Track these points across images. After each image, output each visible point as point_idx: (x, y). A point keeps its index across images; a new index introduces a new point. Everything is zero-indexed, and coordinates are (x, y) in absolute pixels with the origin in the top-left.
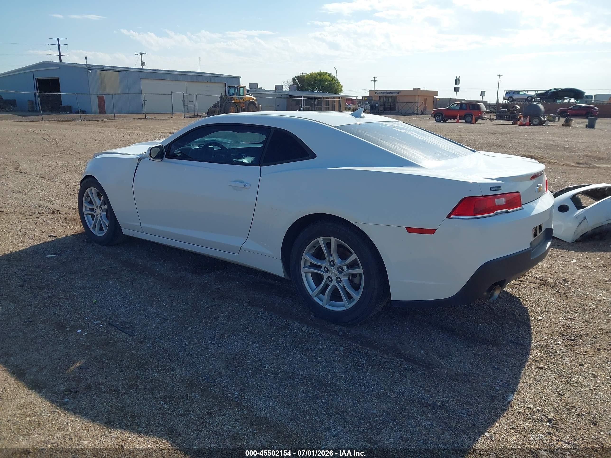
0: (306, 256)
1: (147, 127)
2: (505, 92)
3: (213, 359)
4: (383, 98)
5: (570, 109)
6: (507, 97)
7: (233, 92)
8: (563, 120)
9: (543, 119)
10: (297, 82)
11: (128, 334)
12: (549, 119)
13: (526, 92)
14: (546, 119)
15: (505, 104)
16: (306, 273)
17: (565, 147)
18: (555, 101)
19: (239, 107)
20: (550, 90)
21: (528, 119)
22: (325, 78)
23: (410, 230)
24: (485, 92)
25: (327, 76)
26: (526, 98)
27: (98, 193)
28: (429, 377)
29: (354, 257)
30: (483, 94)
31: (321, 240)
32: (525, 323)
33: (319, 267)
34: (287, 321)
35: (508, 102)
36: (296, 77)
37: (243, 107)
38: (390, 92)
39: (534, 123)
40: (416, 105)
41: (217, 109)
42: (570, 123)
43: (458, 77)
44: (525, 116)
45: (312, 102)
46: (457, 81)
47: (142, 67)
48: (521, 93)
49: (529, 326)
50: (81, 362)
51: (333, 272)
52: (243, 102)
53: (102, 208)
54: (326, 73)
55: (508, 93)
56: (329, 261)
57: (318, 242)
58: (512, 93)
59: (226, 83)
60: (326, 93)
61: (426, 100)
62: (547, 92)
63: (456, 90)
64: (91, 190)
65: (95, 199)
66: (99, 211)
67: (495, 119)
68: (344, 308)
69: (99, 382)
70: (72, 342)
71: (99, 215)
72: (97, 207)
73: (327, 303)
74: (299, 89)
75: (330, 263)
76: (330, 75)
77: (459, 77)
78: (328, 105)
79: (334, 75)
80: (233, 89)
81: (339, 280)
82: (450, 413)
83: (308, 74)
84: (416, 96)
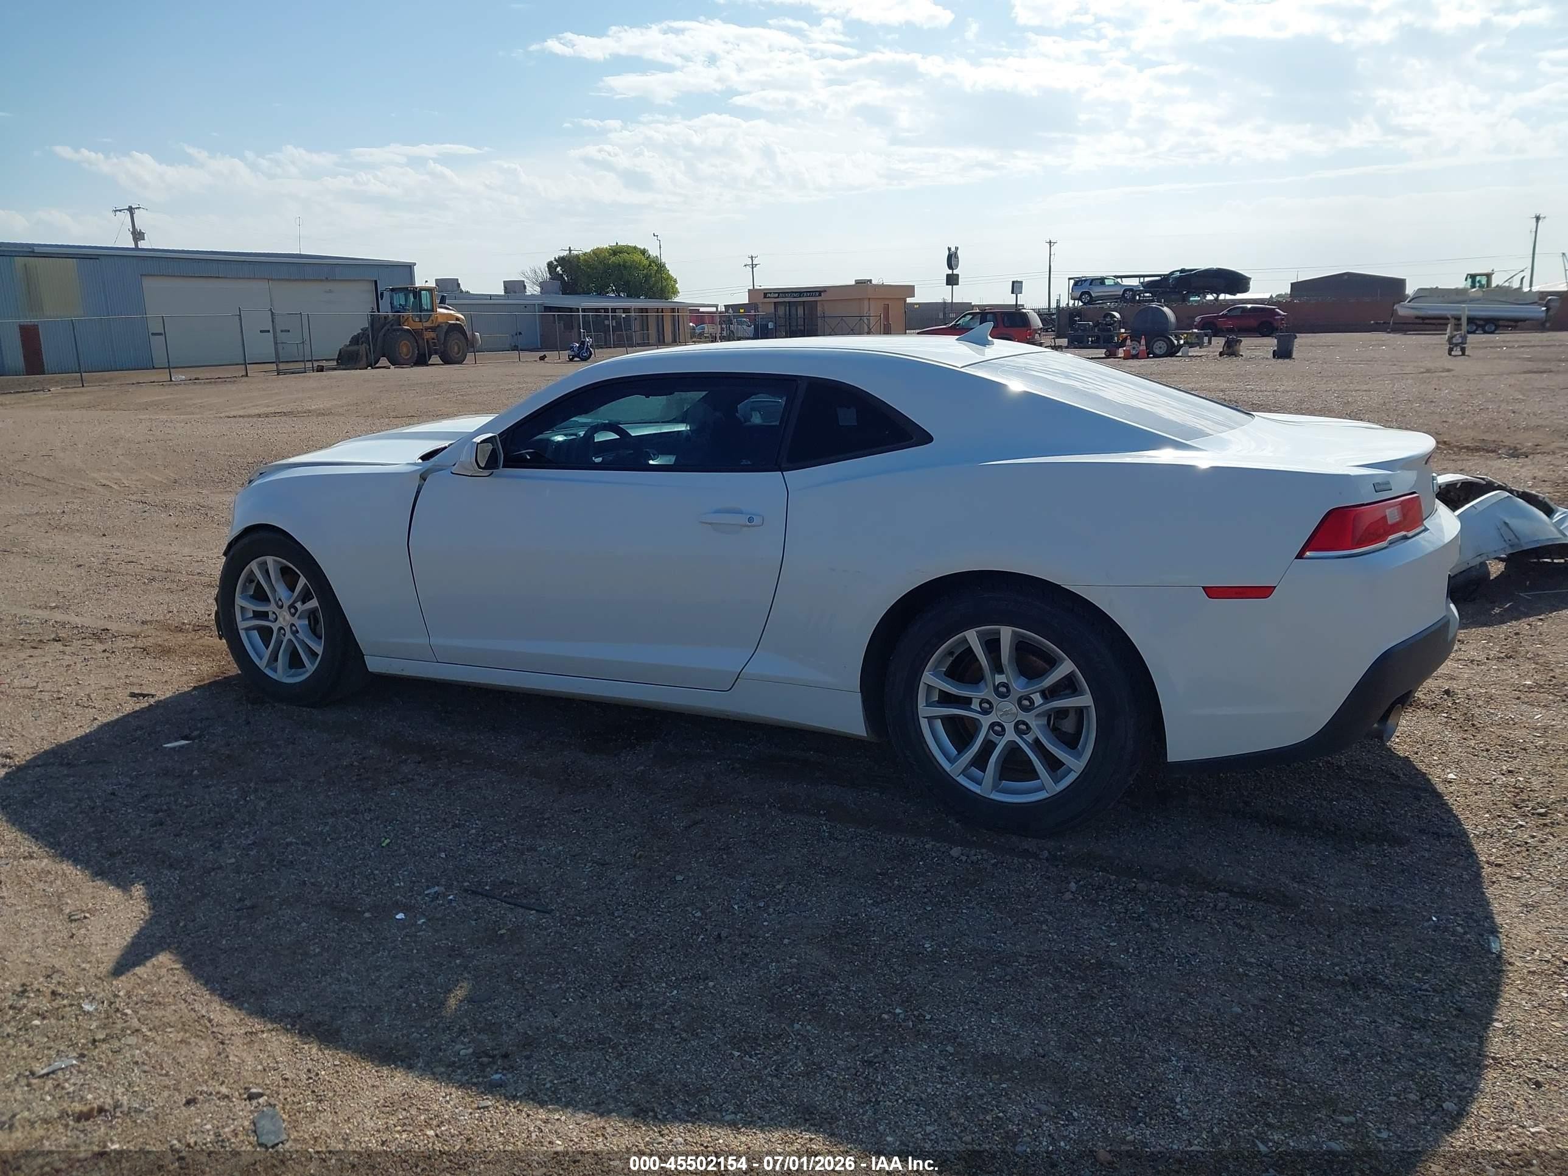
0: (930, 678)
1: (187, 402)
2: (1072, 282)
3: (786, 941)
4: (783, 308)
5: (1224, 316)
6: (1078, 294)
7: (403, 302)
8: (1219, 343)
9: (1176, 342)
10: (560, 272)
11: (532, 910)
12: (1189, 341)
13: (1119, 280)
14: (1182, 342)
15: (1075, 308)
16: (930, 719)
17: (1253, 404)
18: (1185, 299)
19: (420, 342)
20: (1172, 273)
21: (1143, 342)
22: (634, 261)
23: (1213, 592)
24: (1021, 282)
25: (637, 257)
26: (1121, 293)
27: (285, 571)
28: (1302, 923)
29: (1067, 667)
30: (1016, 287)
31: (972, 636)
32: (1426, 790)
33: (966, 702)
34: (903, 839)
35: (1081, 304)
36: (555, 260)
37: (430, 342)
38: (800, 293)
39: (1157, 352)
40: (866, 321)
41: (363, 349)
42: (1236, 348)
43: (953, 249)
44: (1135, 337)
45: (606, 322)
46: (952, 259)
47: (136, 244)
48: (1107, 282)
49: (1439, 796)
50: (461, 987)
51: (1006, 711)
52: (431, 328)
53: (296, 609)
54: (635, 248)
55: (1078, 282)
56: (994, 685)
57: (965, 640)
58: (1089, 282)
59: (376, 282)
60: (639, 298)
61: (887, 308)
62: (1165, 278)
63: (952, 280)
64: (266, 563)
65: (276, 587)
66: (288, 617)
67: (1067, 347)
68: (1042, 795)
69: (546, 1027)
70: (403, 943)
71: (288, 629)
72: (281, 607)
73: (996, 788)
74: (568, 289)
75: (996, 689)
76: (644, 252)
77: (957, 248)
78: (645, 328)
79: (653, 252)
80: (402, 295)
81: (1022, 728)
82: (1398, 992)
83: (588, 251)
84: (863, 299)
